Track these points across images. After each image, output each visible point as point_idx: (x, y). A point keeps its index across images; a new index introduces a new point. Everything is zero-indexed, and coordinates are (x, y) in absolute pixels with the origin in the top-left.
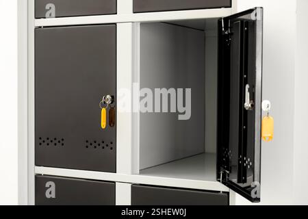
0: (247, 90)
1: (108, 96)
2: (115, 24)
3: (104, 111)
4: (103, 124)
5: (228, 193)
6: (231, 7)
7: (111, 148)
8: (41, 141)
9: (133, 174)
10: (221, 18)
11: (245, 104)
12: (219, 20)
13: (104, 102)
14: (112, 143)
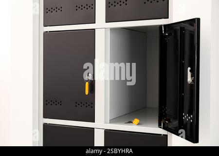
0: (189, 71)
2: (94, 29)
3: (87, 84)
4: (87, 92)
5: (167, 135)
6: (168, 18)
7: (92, 107)
8: (47, 103)
9: (105, 123)
10: (162, 25)
12: (160, 27)
14: (92, 104)
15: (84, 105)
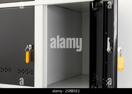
0: (108, 40)
1: (30, 46)
2: (34, 6)
3: (27, 54)
4: (27, 61)
7: (32, 74)
11: (107, 49)
13: (28, 49)
14: (32, 71)
15: (25, 72)
